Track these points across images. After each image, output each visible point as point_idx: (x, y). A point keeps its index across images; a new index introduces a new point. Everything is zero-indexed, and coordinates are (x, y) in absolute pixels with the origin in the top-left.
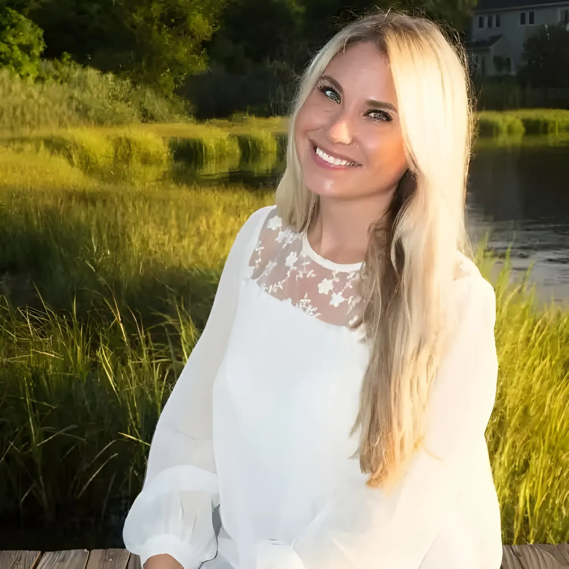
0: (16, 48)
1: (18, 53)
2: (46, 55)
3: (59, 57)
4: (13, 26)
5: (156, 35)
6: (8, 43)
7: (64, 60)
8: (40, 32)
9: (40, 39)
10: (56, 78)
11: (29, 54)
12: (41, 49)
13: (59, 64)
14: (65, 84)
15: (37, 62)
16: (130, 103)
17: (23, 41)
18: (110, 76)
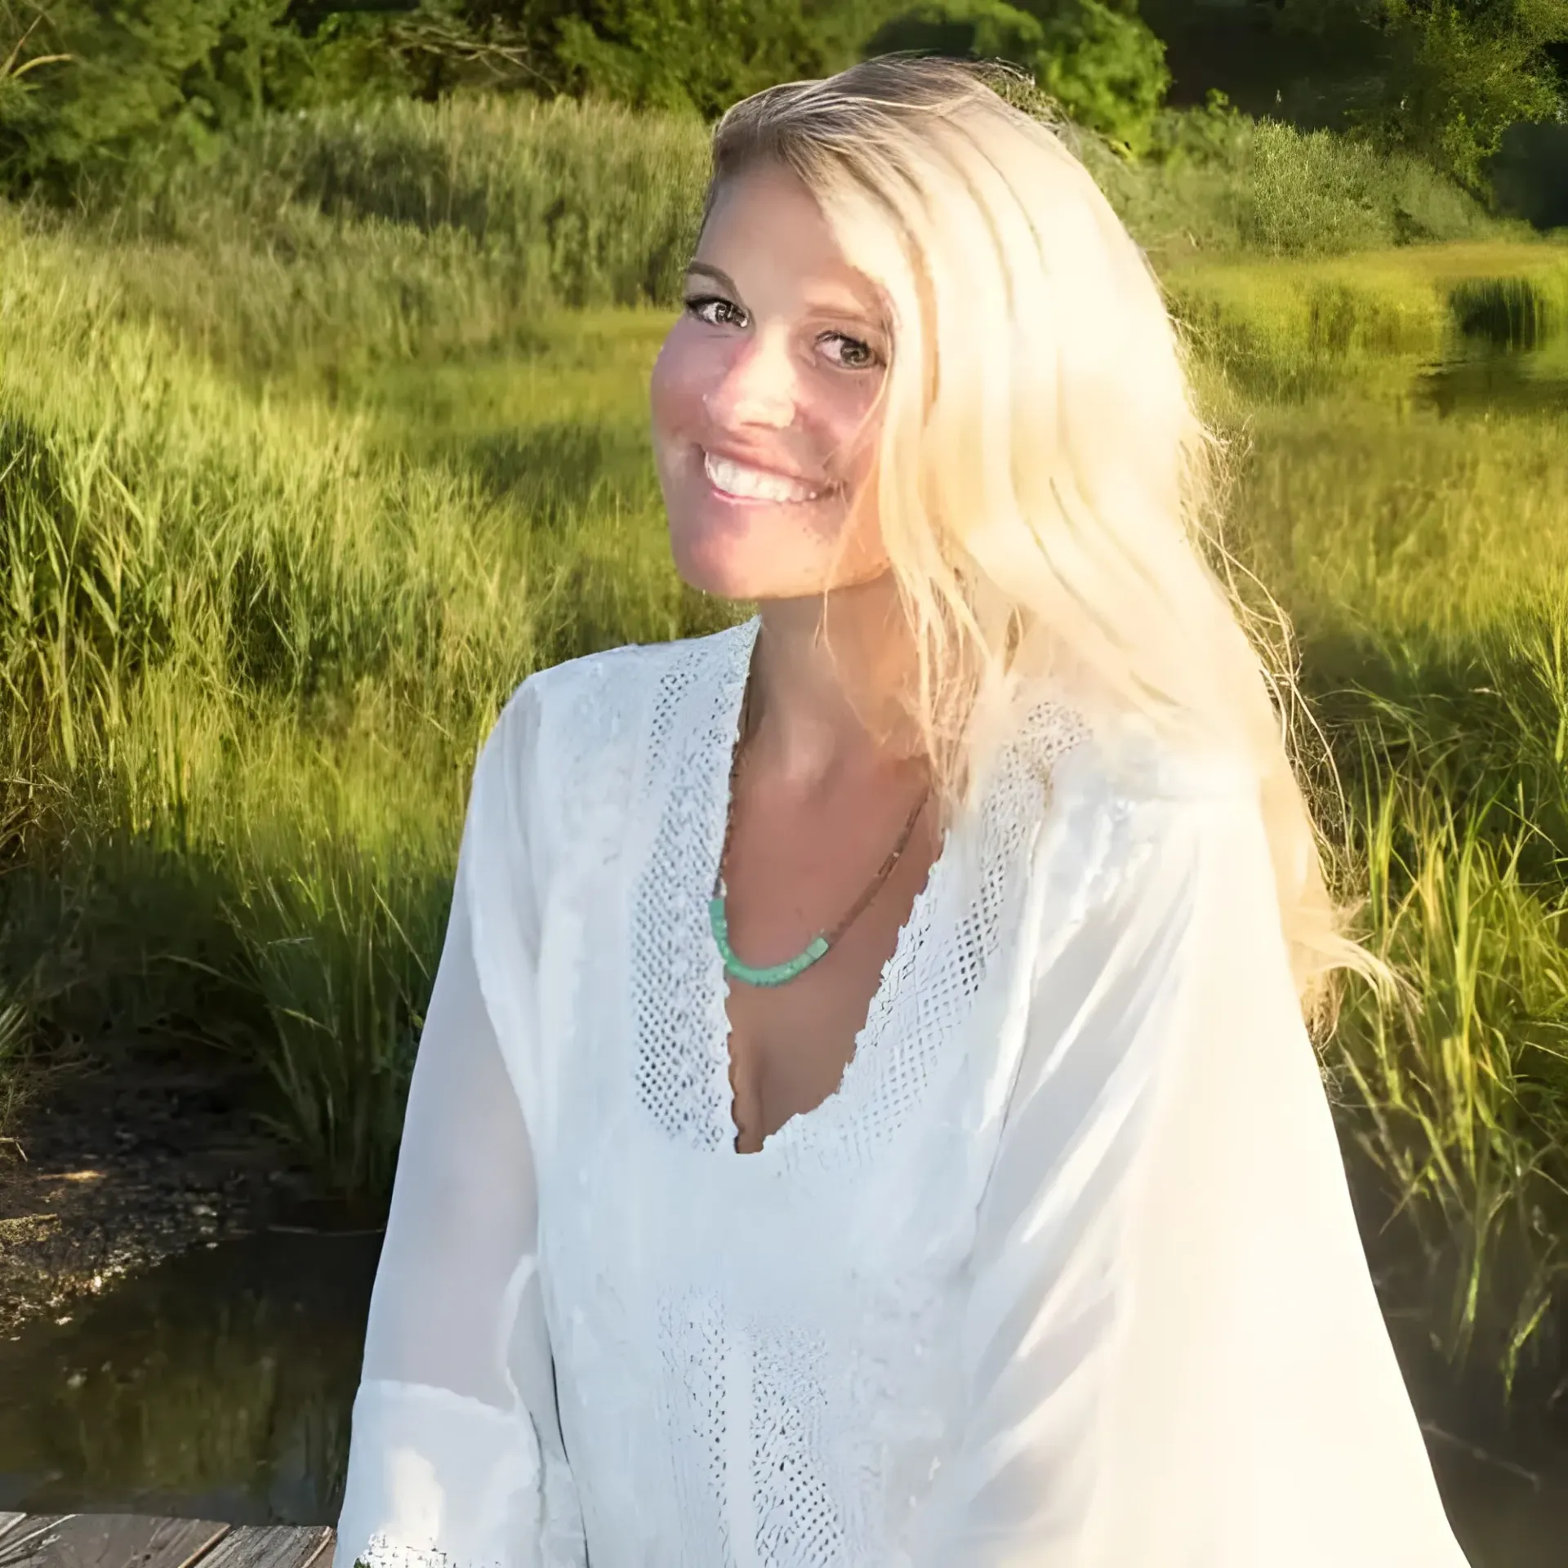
0: (1101, 88)
1: (1107, 99)
2: (1172, 99)
3: (1203, 102)
4: (1095, 39)
5: (1433, 37)
6: (1084, 79)
7: (1212, 107)
8: (1158, 48)
9: (1156, 64)
10: (1190, 149)
11: (1132, 100)
12: (1160, 86)
13: (1202, 121)
14: (1213, 165)
15: (1151, 115)
16: (1366, 200)
17: (1118, 70)
18: (1321, 138)
